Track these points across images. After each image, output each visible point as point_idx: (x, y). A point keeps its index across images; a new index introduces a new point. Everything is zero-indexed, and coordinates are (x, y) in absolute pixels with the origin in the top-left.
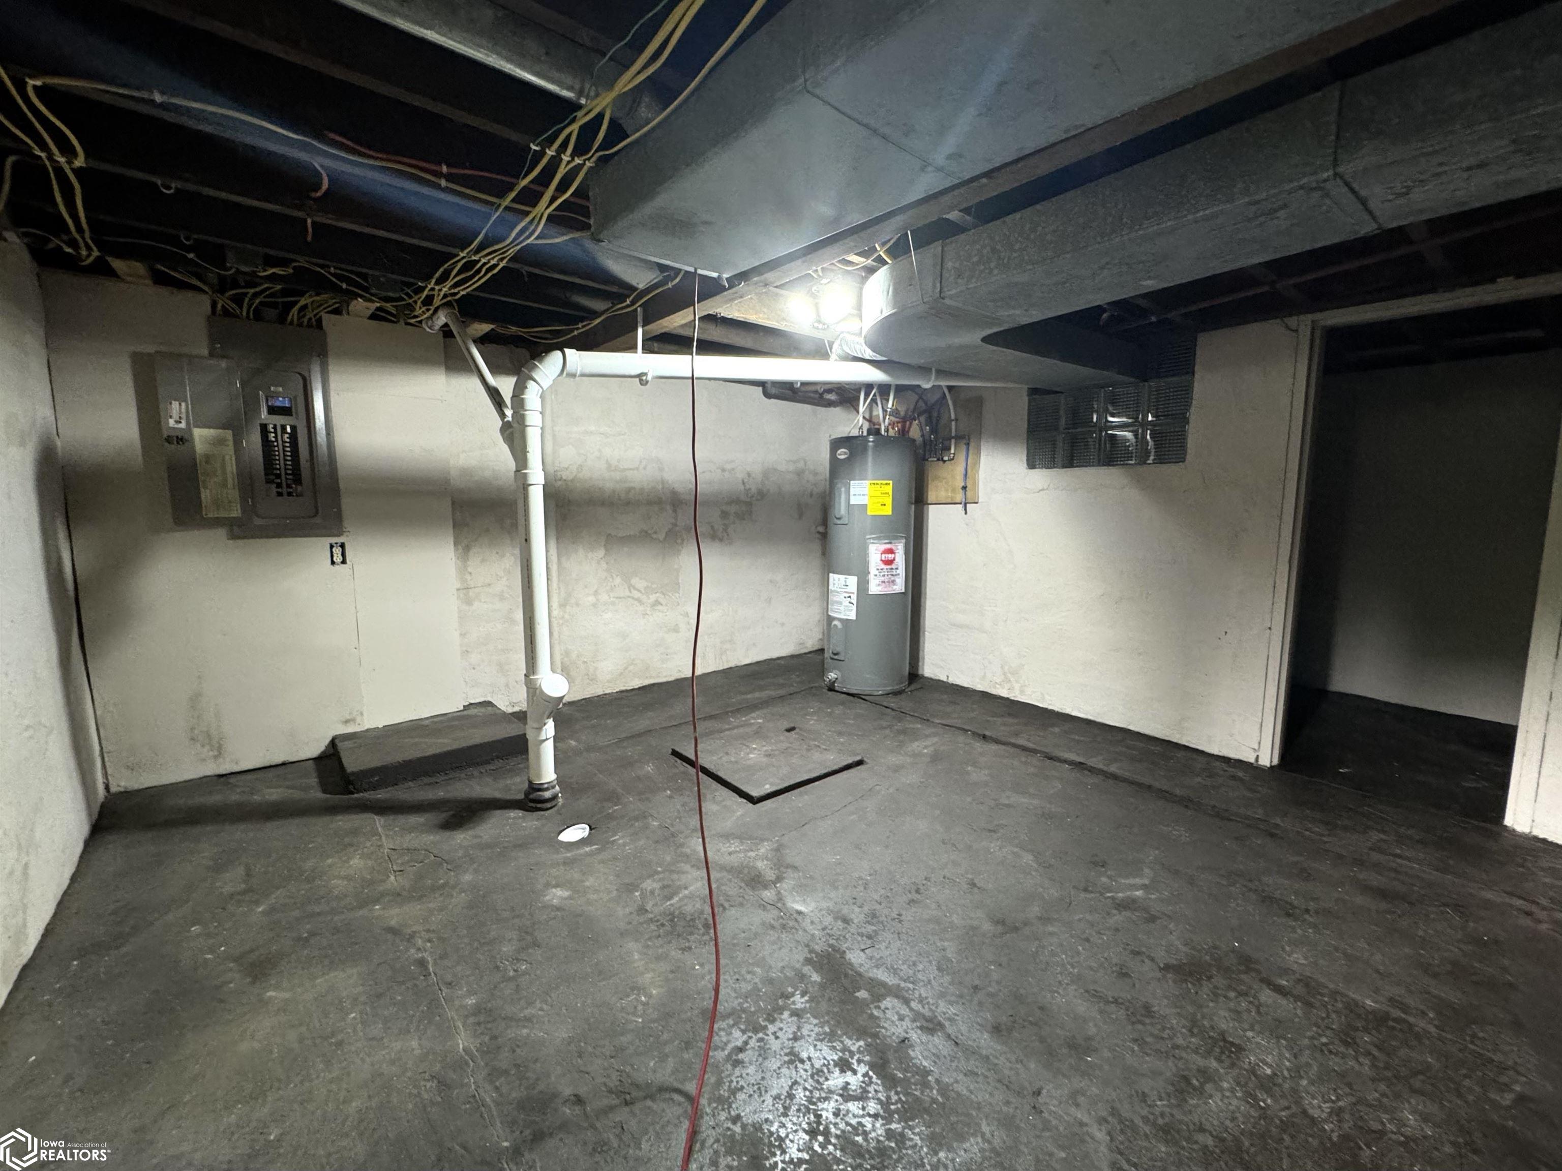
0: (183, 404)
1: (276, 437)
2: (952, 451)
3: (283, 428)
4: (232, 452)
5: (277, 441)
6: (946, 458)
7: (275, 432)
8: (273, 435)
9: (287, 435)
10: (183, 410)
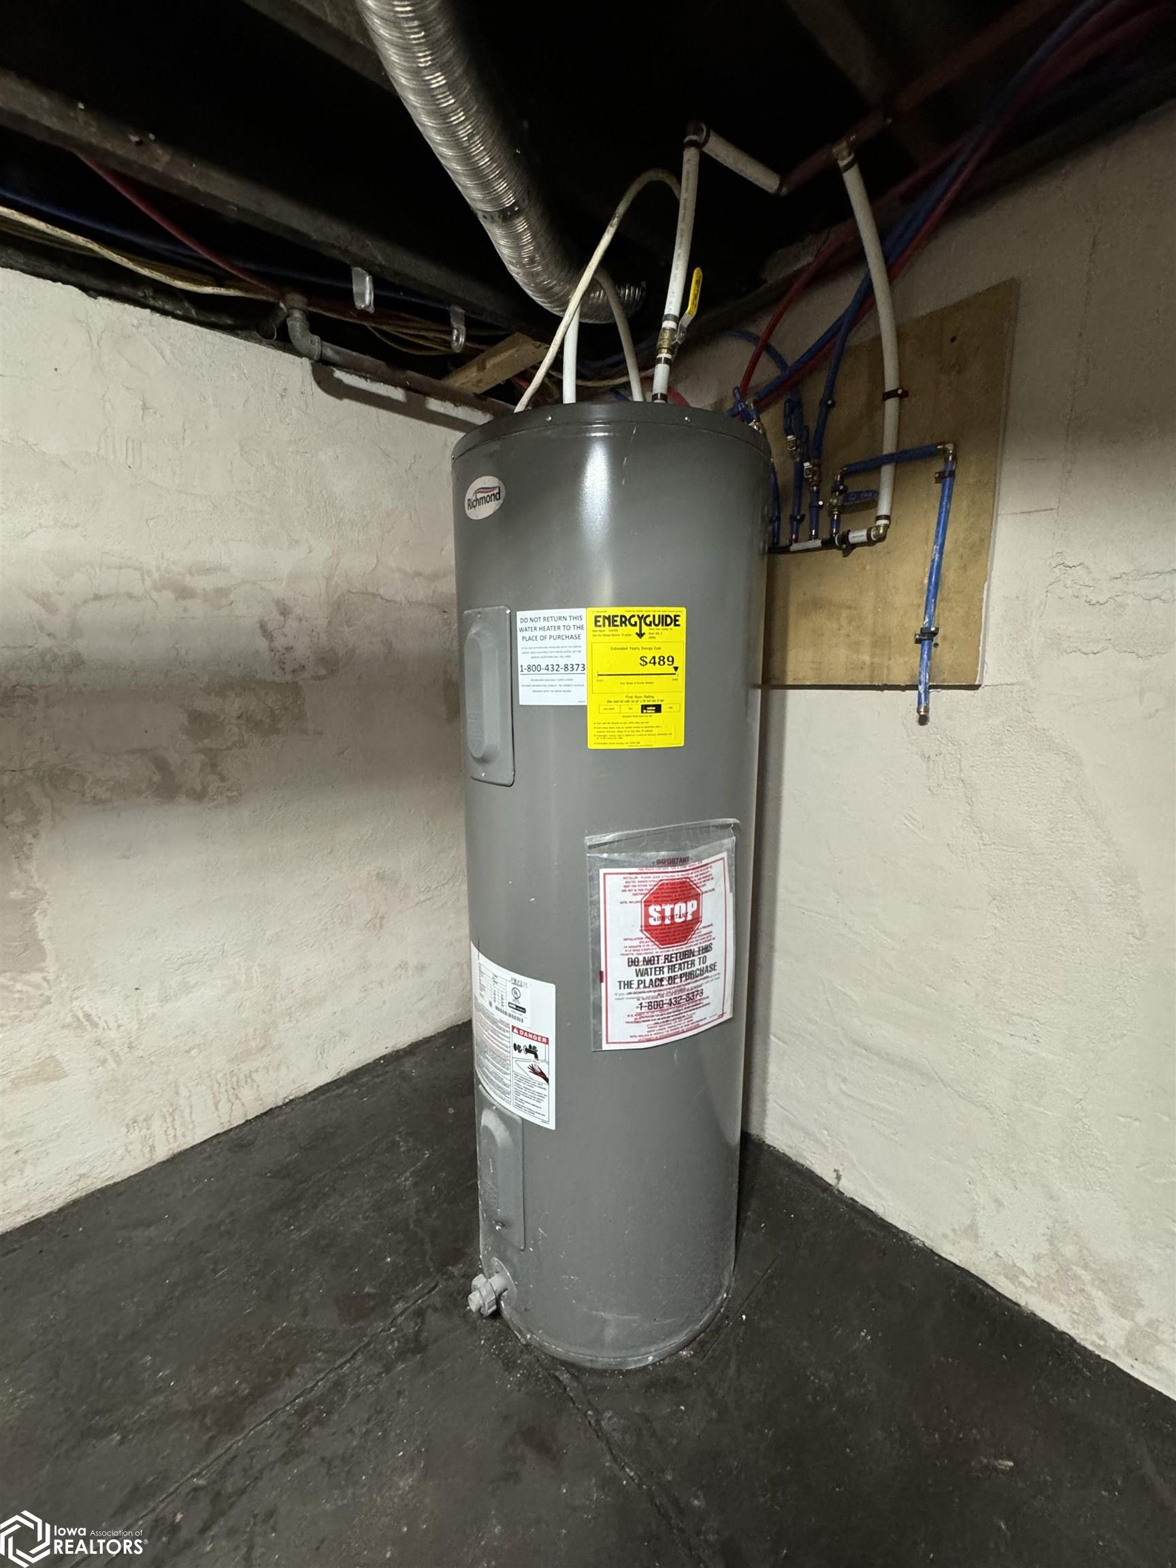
2: (884, 509)
6: (858, 536)
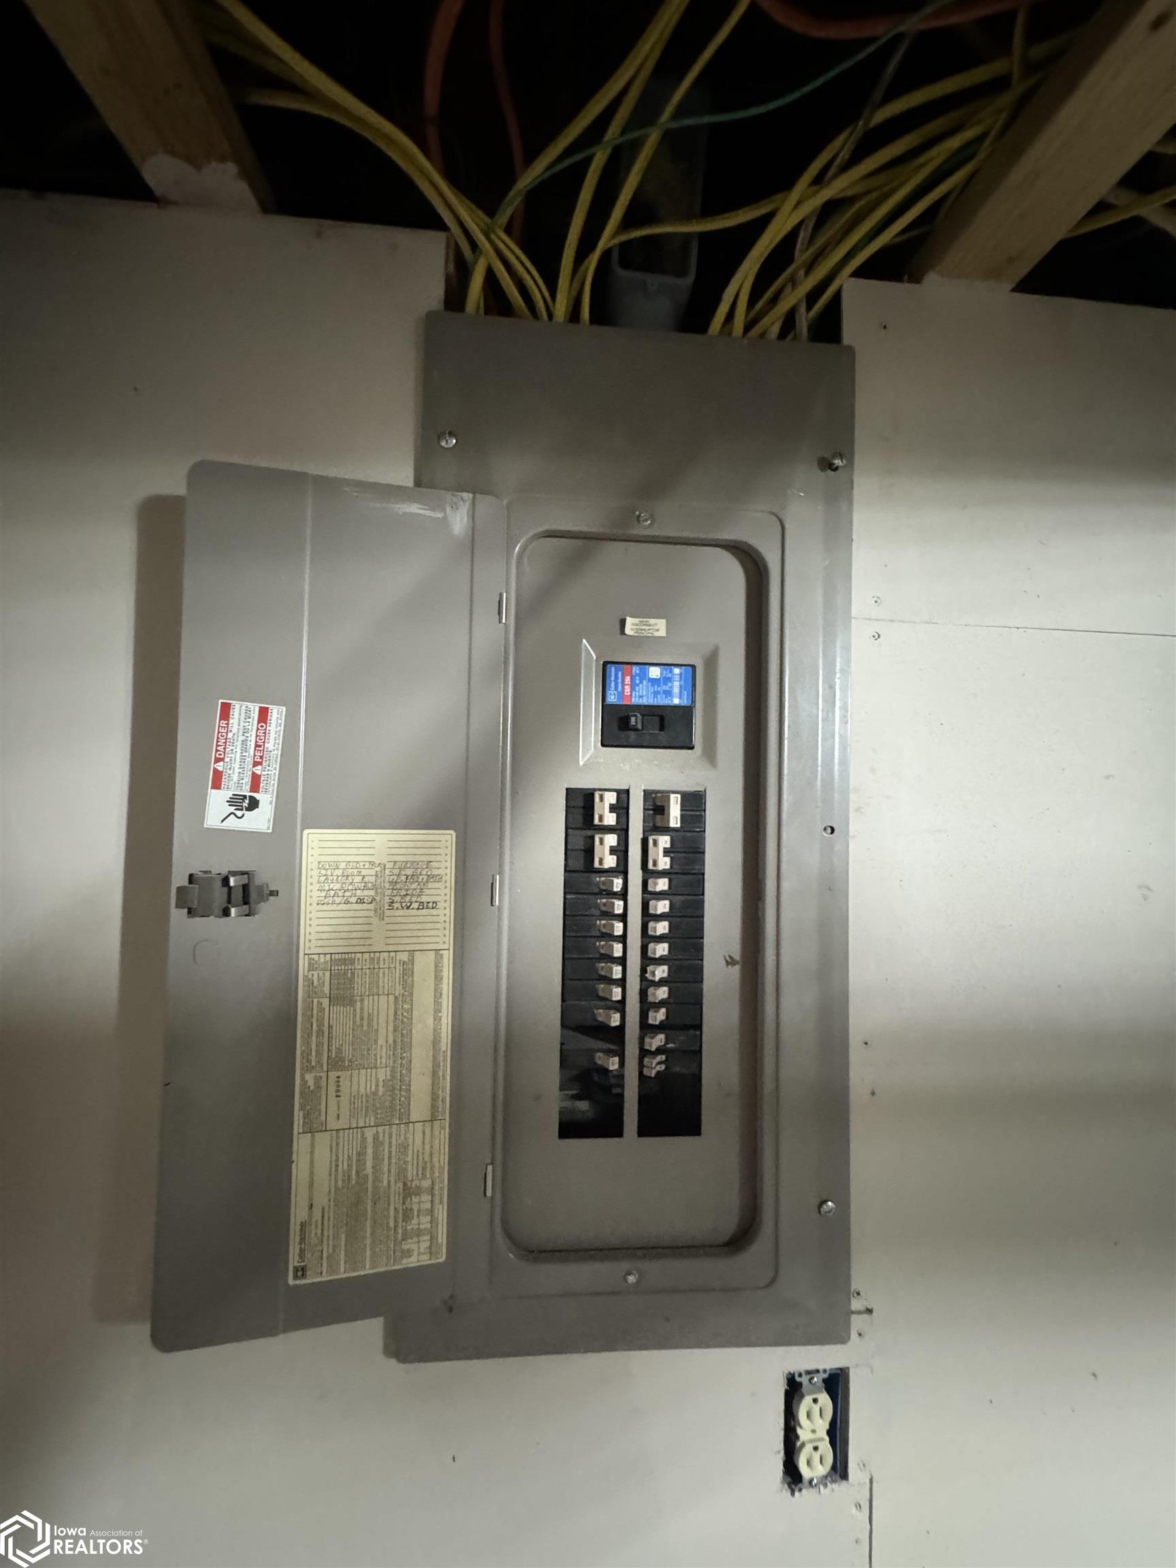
0: (277, 714)
1: (621, 851)
3: (656, 806)
4: (444, 938)
5: (622, 869)
7: (622, 830)
8: (611, 840)
9: (664, 841)
10: (274, 744)
